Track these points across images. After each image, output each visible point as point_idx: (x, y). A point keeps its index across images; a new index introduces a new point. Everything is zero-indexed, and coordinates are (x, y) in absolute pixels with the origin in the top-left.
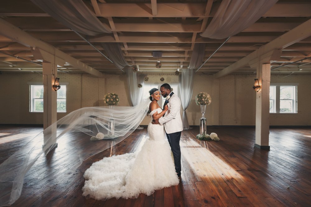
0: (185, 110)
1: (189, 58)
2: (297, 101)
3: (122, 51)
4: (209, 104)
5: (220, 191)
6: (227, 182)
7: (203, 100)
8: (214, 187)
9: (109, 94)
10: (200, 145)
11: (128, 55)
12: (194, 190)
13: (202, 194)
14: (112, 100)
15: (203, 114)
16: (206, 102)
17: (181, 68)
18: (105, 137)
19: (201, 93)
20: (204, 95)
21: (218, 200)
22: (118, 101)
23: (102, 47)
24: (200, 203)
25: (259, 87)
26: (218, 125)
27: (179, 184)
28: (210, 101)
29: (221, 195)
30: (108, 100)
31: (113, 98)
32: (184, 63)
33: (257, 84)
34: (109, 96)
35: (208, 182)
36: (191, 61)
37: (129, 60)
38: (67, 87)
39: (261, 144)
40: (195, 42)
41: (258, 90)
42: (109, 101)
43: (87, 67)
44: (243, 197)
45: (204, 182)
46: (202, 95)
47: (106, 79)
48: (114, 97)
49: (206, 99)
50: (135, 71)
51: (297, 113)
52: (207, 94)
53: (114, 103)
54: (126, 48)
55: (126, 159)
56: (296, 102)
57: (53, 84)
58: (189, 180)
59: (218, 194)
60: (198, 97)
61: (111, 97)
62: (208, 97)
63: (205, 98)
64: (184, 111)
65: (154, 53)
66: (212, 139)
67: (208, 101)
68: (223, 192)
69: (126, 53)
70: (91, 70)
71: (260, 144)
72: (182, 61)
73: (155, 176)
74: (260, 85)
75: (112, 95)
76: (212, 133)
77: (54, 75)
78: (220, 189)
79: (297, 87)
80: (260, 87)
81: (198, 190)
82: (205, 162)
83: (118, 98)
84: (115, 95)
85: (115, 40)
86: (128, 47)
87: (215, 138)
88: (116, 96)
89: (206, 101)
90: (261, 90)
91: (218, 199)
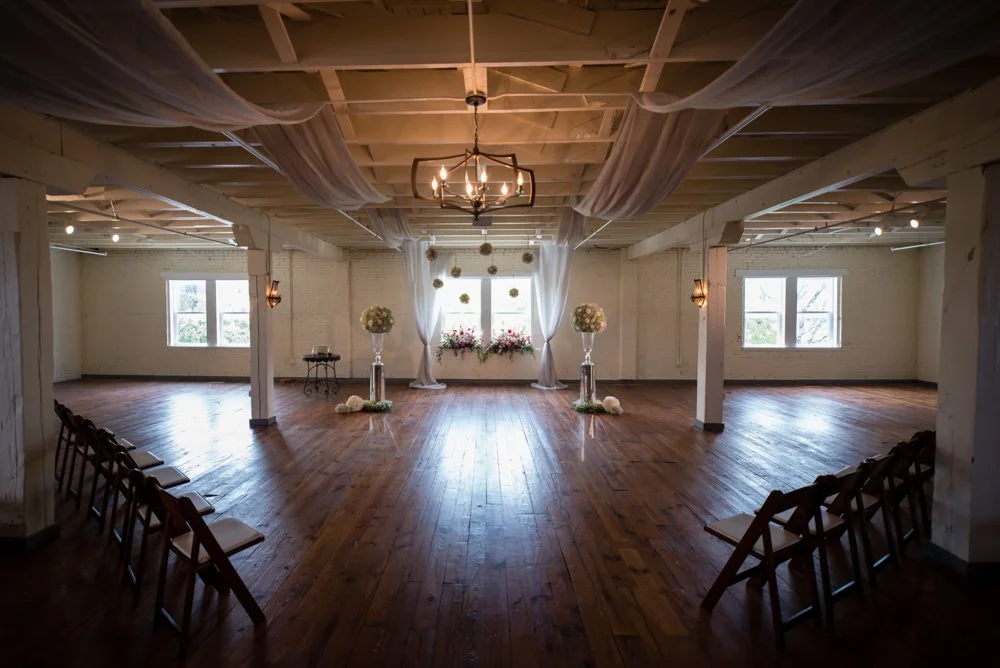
0: (548, 342)
2: (841, 316)
4: (601, 331)
7: (588, 321)
9: (371, 308)
14: (380, 322)
15: (588, 355)
16: (592, 327)
19: (583, 304)
20: (589, 311)
25: (702, 297)
26: (634, 378)
28: (603, 324)
30: (370, 323)
31: (382, 319)
33: (698, 291)
34: (373, 314)
39: (707, 419)
41: (700, 304)
42: (373, 325)
43: (314, 241)
46: (584, 312)
47: (350, 264)
48: (384, 314)
49: (594, 320)
51: (840, 346)
52: (595, 305)
56: (839, 318)
57: (268, 294)
60: (576, 315)
62: (598, 314)
63: (591, 318)
64: (546, 344)
66: (607, 409)
67: (600, 323)
71: (703, 420)
74: (705, 291)
75: (379, 309)
76: (608, 398)
77: (268, 274)
79: (841, 279)
80: (704, 297)
83: (392, 317)
84: (383, 308)
87: (614, 408)
88: (388, 312)
89: (594, 323)
90: (706, 303)
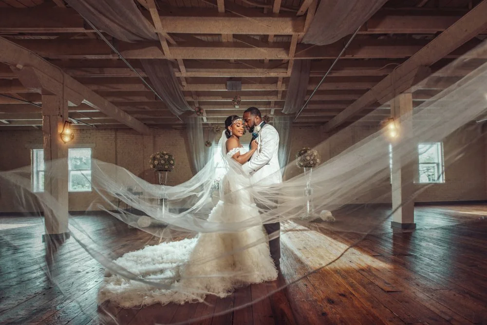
1: (284, 94)
2: (444, 164)
3: (177, 77)
5: (352, 285)
6: (361, 272)
7: (308, 158)
8: (341, 280)
9: (158, 153)
10: (306, 228)
11: (188, 87)
12: (306, 285)
13: (321, 291)
14: (163, 162)
16: (312, 162)
17: (272, 115)
18: (152, 223)
19: (304, 148)
20: (309, 152)
21: (351, 298)
22: (173, 165)
23: (144, 71)
24: (319, 303)
27: (277, 278)
28: (318, 161)
29: (356, 290)
30: (156, 162)
31: (165, 160)
32: (276, 103)
34: (158, 156)
35: (329, 273)
36: (286, 100)
37: (190, 99)
38: (92, 150)
39: (402, 221)
40: (295, 56)
42: (158, 164)
43: (122, 114)
44: (394, 291)
45: (321, 274)
47: (154, 137)
48: (167, 157)
49: (312, 158)
50: (198, 113)
51: (444, 182)
53: (166, 167)
54: (184, 73)
55: (183, 247)
56: (442, 166)
58: (295, 272)
59: (351, 289)
60: (300, 154)
61: (161, 157)
62: (315, 154)
63: (311, 156)
65: (228, 83)
66: (324, 219)
67: (316, 160)
68: (358, 285)
69: (184, 83)
70: (130, 120)
71: (400, 222)
72: (273, 99)
73: (234, 264)
75: (163, 154)
76: (323, 211)
77: (61, 116)
78: (353, 283)
79: (443, 144)
81: (313, 286)
82: (318, 247)
83: (172, 160)
84: (167, 154)
85: (164, 54)
86: (187, 71)
87: (328, 218)
88: (170, 156)
89: (312, 160)
91: (352, 296)
